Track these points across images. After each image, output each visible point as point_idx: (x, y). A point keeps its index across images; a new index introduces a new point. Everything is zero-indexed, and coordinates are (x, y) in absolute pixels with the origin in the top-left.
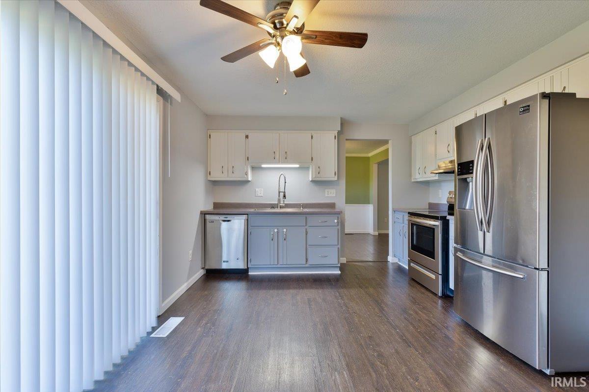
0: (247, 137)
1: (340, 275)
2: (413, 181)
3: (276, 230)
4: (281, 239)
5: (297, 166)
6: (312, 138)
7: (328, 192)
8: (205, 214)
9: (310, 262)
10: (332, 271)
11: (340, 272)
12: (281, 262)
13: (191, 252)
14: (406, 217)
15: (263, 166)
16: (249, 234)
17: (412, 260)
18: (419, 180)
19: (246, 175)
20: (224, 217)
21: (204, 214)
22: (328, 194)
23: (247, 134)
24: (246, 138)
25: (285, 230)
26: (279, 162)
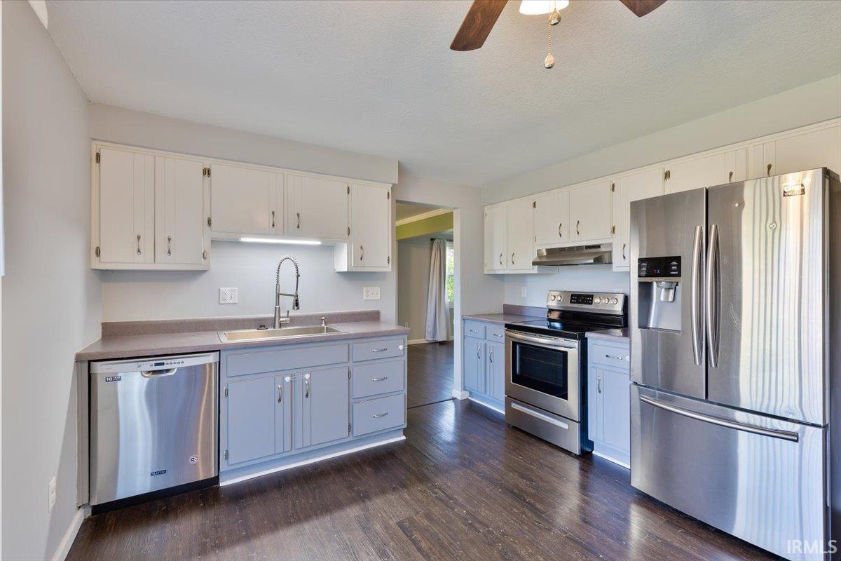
0: (207, 172)
1: (405, 442)
2: (486, 272)
3: (288, 379)
4: (299, 396)
5: (319, 243)
6: (348, 192)
7: (368, 292)
8: (89, 362)
9: (357, 432)
10: (392, 438)
11: (404, 438)
12: (299, 445)
13: (53, 483)
14: (502, 331)
15: (243, 240)
16: (222, 394)
17: (511, 397)
18: (498, 273)
19: (205, 258)
20: (153, 363)
21: (86, 363)
22: (367, 296)
23: (207, 167)
24: (204, 174)
25: (307, 376)
26: (283, 234)
